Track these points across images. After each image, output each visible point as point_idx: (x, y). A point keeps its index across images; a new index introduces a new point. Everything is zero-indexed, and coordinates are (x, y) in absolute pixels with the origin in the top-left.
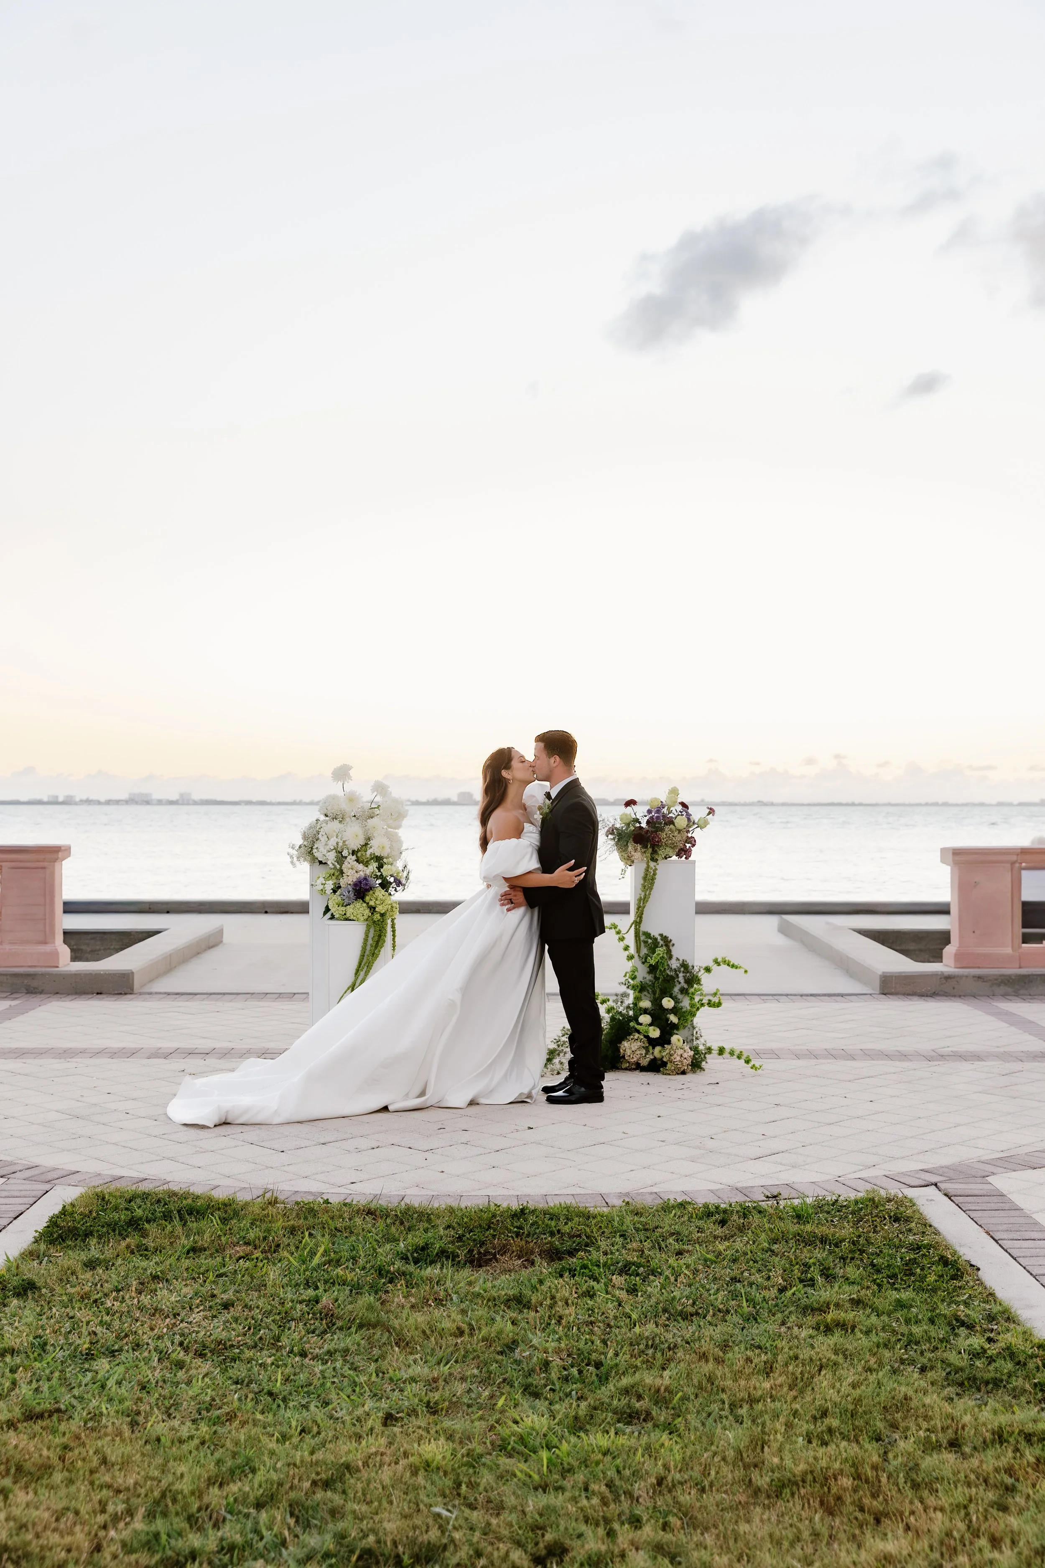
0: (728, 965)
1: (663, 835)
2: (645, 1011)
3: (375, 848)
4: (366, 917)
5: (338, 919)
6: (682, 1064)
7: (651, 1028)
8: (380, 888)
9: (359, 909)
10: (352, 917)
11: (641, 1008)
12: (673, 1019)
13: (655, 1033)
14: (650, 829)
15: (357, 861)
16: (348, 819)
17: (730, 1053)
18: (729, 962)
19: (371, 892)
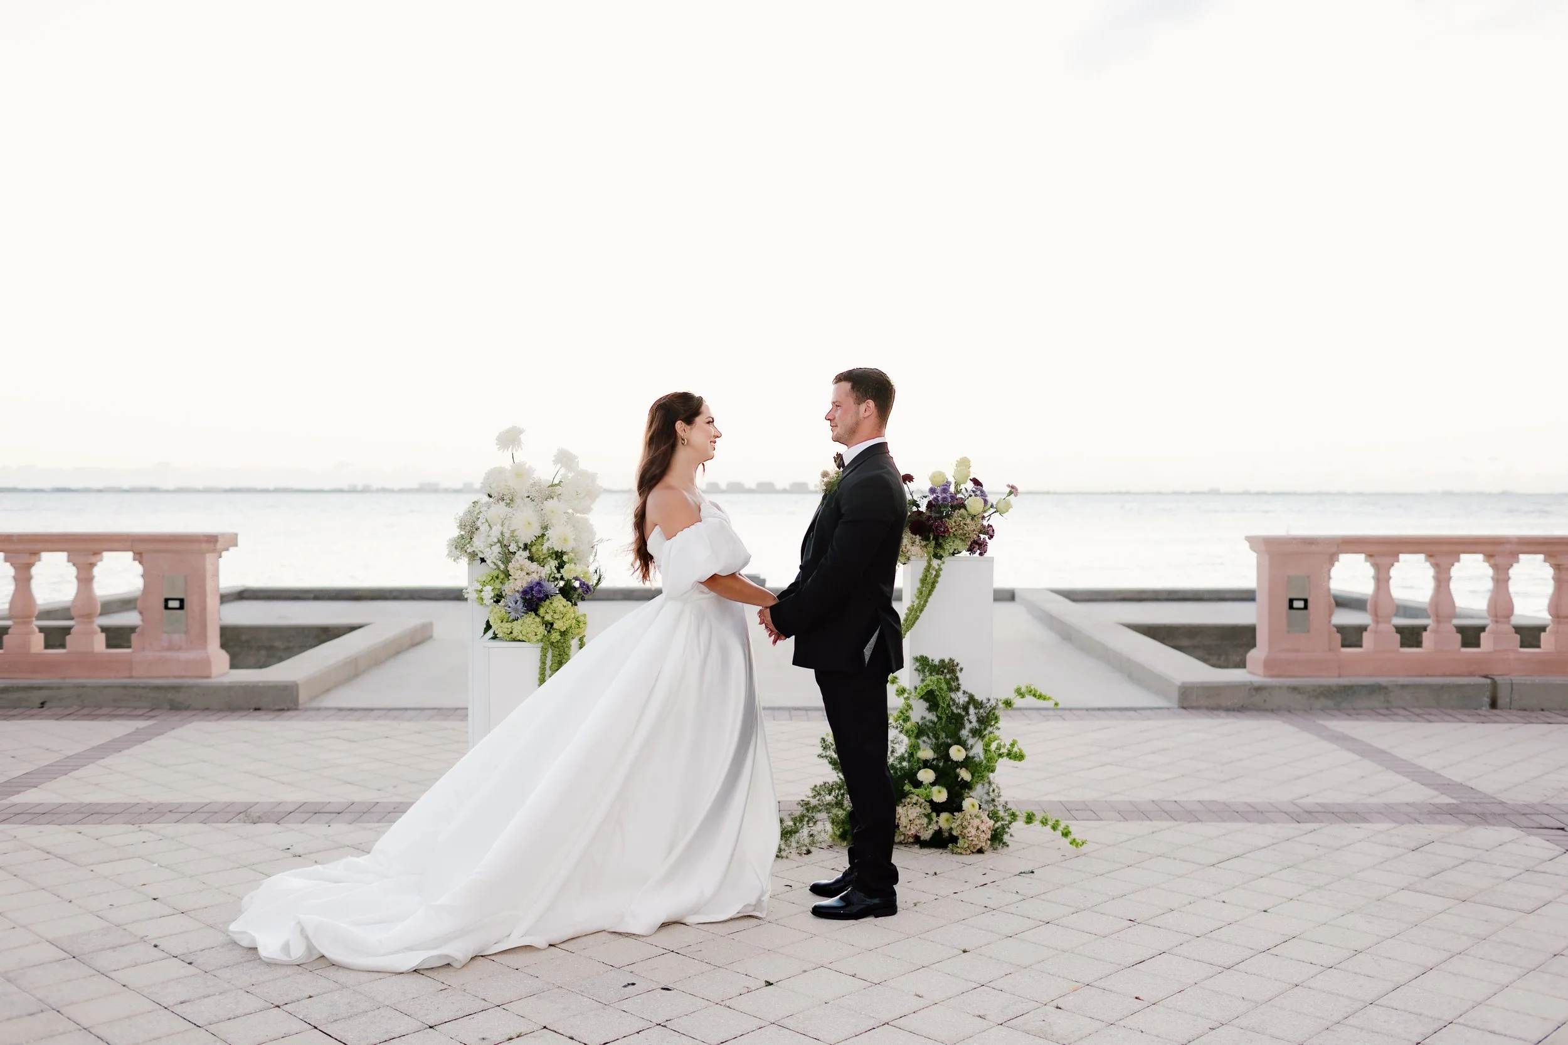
0: (1034, 695)
1: (951, 523)
2: (926, 764)
3: (554, 541)
4: (539, 637)
5: (501, 639)
6: (979, 840)
7: (935, 789)
8: (560, 596)
9: (530, 624)
10: (520, 637)
11: (919, 759)
12: (965, 775)
13: (940, 795)
14: (933, 515)
15: (531, 559)
16: (518, 501)
17: (1042, 822)
18: (1036, 691)
19: (548, 602)
